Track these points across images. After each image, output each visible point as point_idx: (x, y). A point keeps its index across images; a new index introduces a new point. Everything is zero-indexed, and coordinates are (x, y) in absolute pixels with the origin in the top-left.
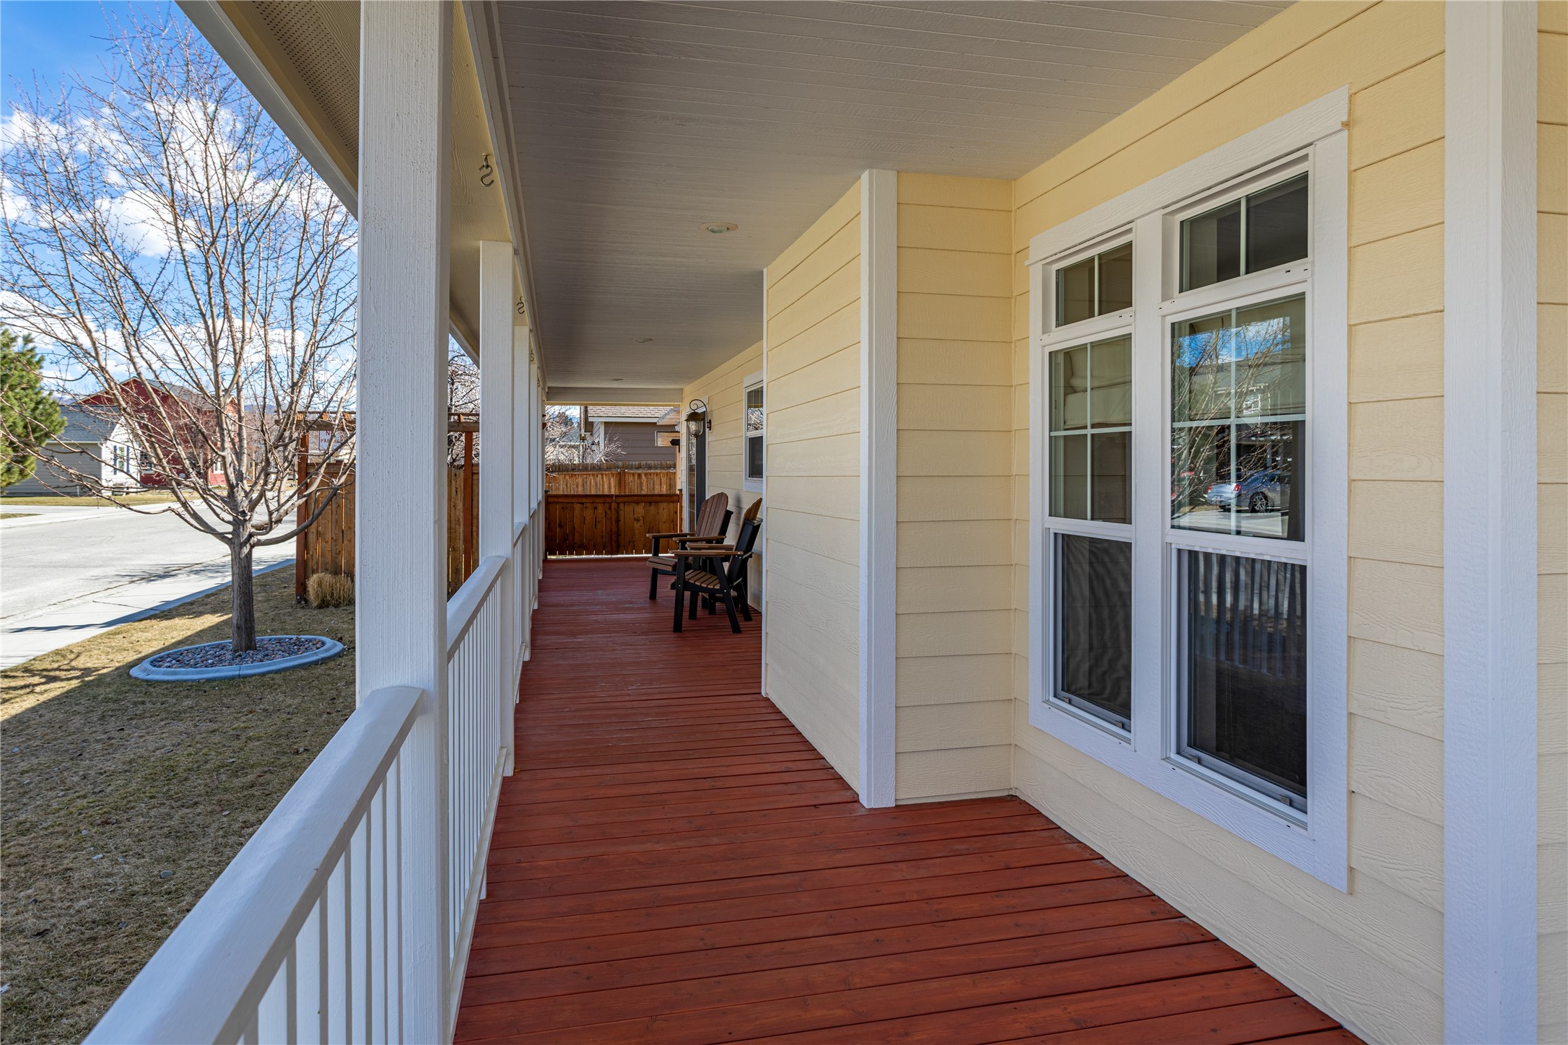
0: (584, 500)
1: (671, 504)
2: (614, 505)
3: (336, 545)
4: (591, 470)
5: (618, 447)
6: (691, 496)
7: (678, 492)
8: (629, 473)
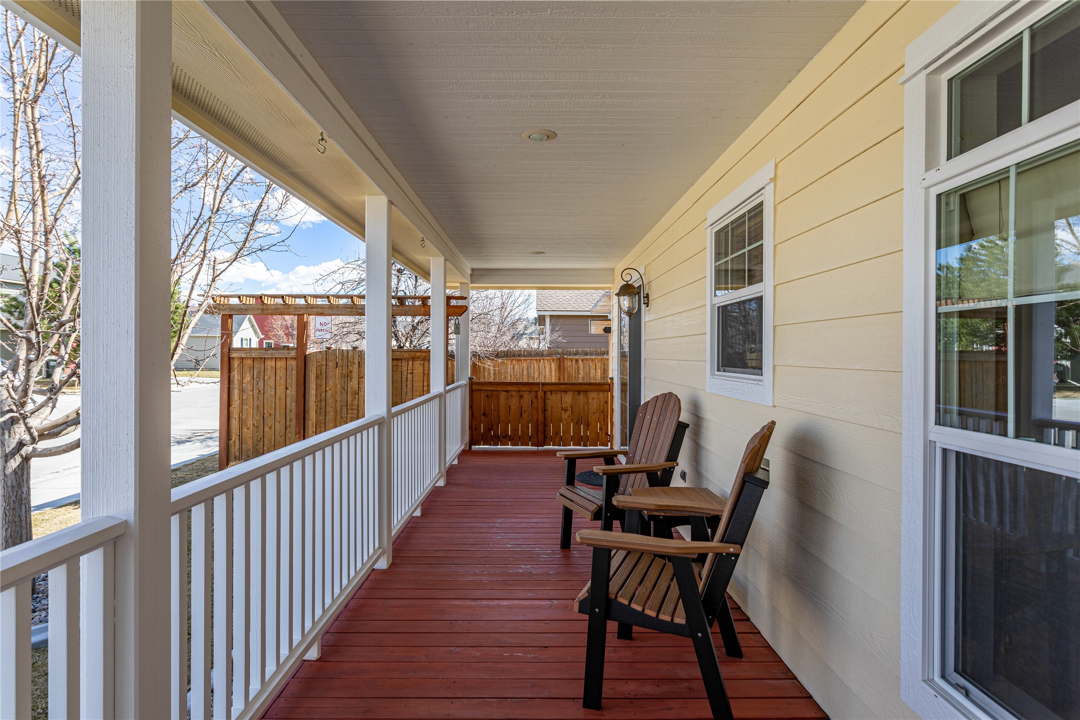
0: (509, 388)
1: (602, 393)
2: (540, 394)
3: (257, 432)
4: (534, 356)
5: (559, 336)
6: (623, 385)
7: (609, 381)
8: (567, 359)
